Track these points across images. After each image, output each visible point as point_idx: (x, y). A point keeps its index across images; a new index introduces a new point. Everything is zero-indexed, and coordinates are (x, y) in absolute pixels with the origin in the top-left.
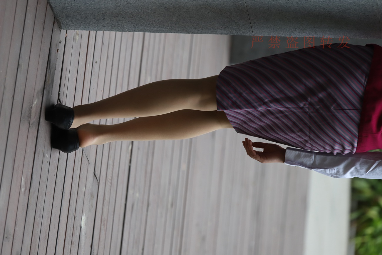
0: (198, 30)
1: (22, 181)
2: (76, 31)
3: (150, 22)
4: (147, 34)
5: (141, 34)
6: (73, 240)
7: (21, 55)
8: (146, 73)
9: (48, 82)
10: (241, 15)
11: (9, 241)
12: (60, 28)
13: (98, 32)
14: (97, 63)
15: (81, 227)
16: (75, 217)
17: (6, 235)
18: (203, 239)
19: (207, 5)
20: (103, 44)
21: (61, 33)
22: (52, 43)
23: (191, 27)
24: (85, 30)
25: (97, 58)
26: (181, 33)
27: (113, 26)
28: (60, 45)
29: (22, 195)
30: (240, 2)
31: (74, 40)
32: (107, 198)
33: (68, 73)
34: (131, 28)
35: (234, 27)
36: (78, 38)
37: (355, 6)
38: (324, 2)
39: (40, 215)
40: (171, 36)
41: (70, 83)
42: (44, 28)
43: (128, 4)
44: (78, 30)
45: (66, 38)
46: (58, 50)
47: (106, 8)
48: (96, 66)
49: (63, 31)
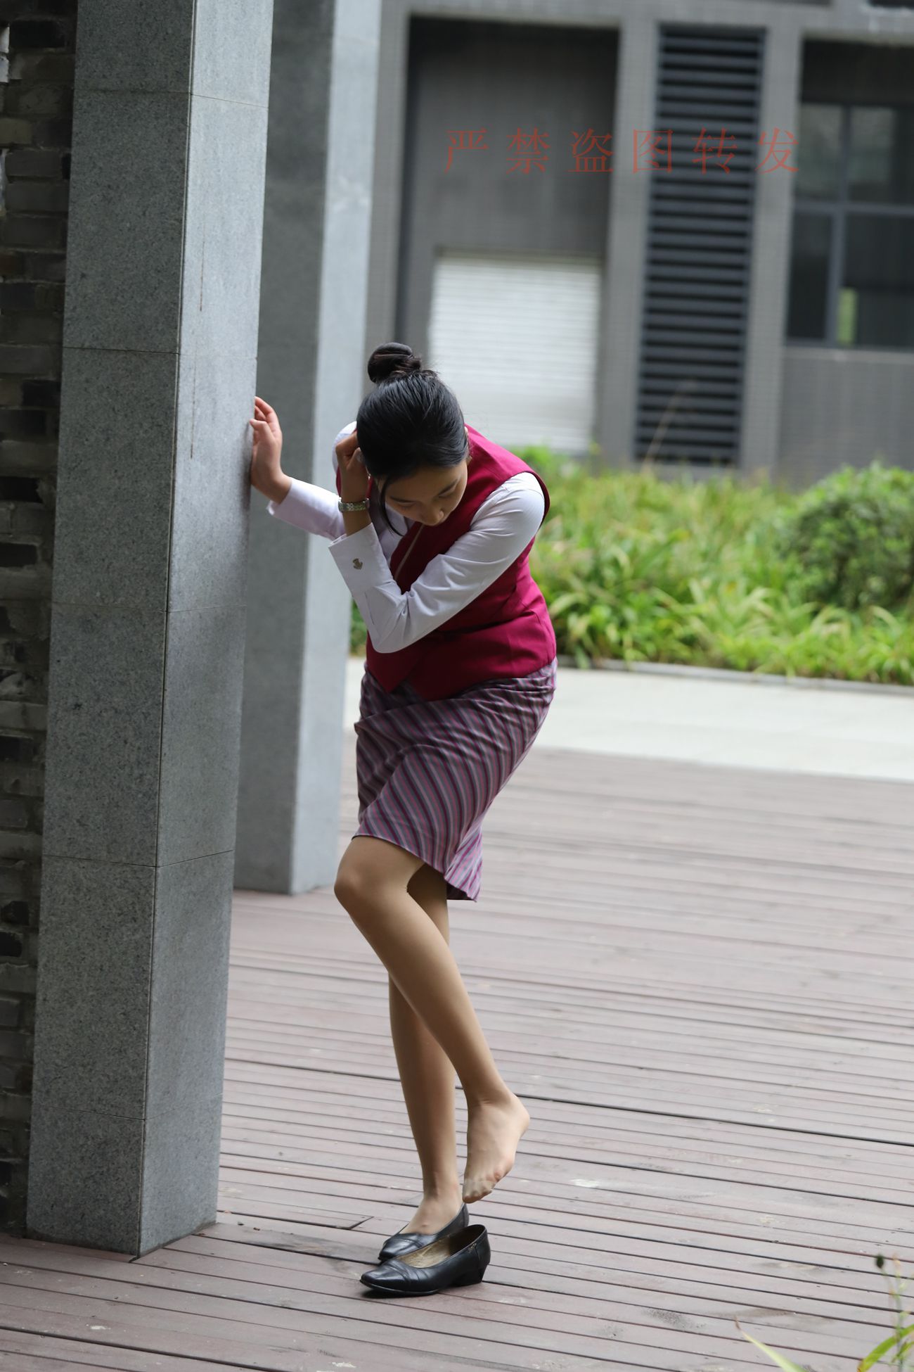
0: (222, 956)
1: (506, 1302)
2: (219, 1194)
3: (204, 1050)
4: (228, 1054)
5: (227, 1065)
6: (621, 1204)
7: (263, 1302)
8: (303, 1057)
9: (317, 1249)
10: (195, 874)
11: (622, 1330)
12: (212, 1224)
13: (223, 1149)
14: (283, 1152)
15: (597, 1189)
16: (577, 1199)
17: (611, 1336)
18: (622, 951)
19: (174, 938)
20: (245, 1141)
21: (224, 1222)
22: (242, 1241)
23: (216, 970)
24: (217, 1177)
25: (274, 1153)
26: (226, 989)
27: (211, 1122)
28: (246, 1225)
29: (534, 1303)
30: (170, 875)
31: (237, 1196)
32: (541, 1137)
33: (301, 1211)
34: (215, 1087)
35: (218, 887)
36: (232, 1190)
37: (183, 655)
38: (172, 714)
39: (572, 1268)
40: (231, 1008)
41: (319, 1206)
42: (212, 1256)
43: (168, 1092)
44: (216, 1189)
45: (233, 1213)
46: (255, 1229)
47: (176, 1135)
48: (288, 1155)
49: (220, 1218)
